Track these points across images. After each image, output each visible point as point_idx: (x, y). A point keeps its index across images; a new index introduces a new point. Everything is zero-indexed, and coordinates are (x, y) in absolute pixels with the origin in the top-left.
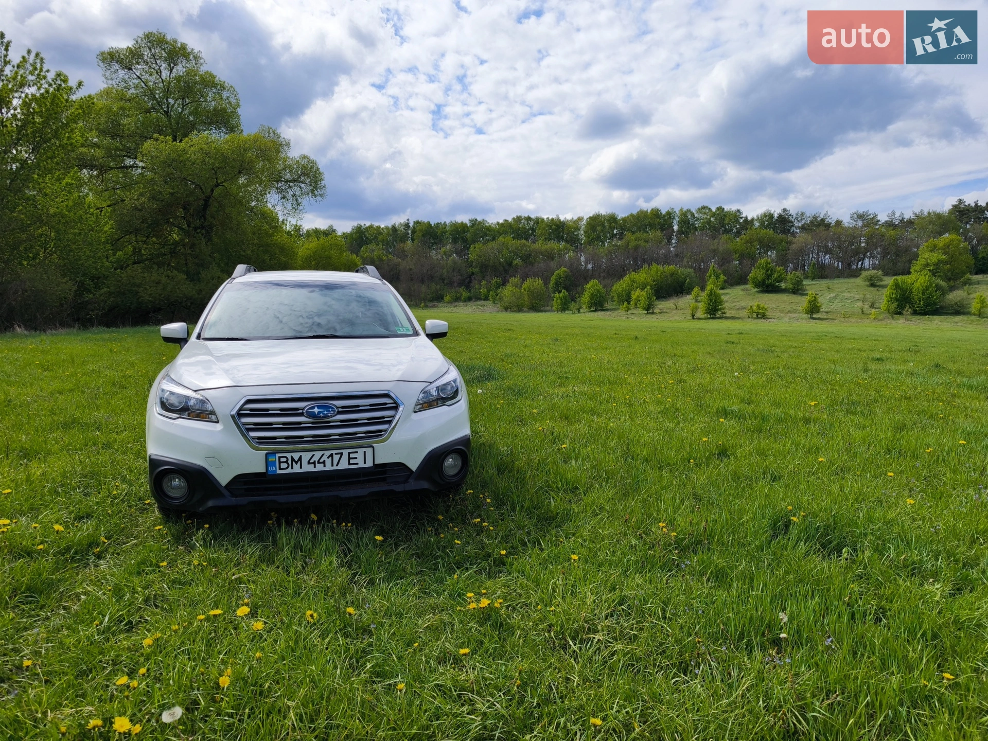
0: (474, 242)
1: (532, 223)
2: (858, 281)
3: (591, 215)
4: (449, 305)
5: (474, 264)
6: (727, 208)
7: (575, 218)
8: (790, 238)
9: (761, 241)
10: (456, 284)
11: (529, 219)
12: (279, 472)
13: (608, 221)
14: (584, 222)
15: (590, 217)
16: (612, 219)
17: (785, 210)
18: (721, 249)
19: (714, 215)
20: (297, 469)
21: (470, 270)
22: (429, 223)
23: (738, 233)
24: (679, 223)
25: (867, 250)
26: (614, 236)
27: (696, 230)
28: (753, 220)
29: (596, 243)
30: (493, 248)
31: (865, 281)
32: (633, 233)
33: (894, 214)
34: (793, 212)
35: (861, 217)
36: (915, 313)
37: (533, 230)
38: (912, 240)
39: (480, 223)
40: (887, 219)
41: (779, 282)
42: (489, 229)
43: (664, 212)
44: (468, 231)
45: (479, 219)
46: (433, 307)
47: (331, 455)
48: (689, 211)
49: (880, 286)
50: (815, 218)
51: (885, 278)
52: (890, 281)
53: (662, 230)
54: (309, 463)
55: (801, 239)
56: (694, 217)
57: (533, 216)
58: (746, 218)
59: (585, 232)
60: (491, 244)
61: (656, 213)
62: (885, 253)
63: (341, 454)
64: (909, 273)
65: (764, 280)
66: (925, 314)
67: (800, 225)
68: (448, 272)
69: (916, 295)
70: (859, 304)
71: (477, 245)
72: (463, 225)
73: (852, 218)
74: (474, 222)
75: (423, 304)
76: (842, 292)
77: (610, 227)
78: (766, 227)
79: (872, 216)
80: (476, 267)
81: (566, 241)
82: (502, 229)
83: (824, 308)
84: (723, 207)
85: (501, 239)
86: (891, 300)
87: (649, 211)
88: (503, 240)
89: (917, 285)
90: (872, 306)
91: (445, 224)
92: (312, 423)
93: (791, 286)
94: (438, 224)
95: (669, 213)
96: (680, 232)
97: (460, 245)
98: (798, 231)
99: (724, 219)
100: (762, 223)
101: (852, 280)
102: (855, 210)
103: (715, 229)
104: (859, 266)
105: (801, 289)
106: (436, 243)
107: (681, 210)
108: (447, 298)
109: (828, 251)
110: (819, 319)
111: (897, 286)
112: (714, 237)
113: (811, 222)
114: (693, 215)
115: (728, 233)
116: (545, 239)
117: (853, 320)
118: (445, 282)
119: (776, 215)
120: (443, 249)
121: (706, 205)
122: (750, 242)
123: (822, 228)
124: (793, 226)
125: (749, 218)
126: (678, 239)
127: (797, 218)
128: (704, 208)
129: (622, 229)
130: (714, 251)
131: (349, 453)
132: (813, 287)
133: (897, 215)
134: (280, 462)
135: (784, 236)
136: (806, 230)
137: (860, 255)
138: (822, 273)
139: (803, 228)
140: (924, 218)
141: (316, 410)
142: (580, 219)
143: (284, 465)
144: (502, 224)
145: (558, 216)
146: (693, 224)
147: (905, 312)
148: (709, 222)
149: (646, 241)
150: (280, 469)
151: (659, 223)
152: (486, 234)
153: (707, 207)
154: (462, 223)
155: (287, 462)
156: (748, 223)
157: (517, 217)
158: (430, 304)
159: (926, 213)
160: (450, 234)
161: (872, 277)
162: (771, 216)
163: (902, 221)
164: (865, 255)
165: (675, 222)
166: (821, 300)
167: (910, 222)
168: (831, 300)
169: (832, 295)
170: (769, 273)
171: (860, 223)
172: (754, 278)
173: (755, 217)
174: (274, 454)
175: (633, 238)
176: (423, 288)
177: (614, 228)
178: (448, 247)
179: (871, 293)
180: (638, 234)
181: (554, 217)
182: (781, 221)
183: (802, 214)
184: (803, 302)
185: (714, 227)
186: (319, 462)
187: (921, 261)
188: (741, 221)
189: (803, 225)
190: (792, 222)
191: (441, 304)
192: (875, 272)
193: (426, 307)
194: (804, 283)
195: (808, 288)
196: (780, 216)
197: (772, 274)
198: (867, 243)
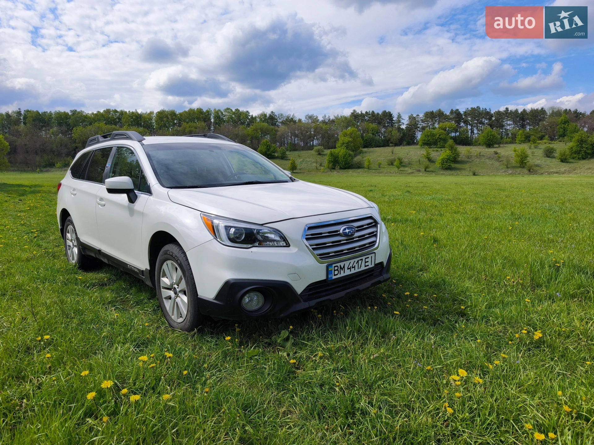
0: (75, 126)
1: (118, 114)
2: (313, 152)
3: (159, 111)
4: (60, 169)
5: (77, 141)
6: (241, 109)
7: (148, 112)
8: (277, 128)
9: (261, 130)
10: (64, 155)
11: (116, 111)
12: (334, 277)
13: (171, 115)
14: (155, 114)
15: (158, 112)
16: (173, 114)
17: (272, 112)
18: (240, 133)
19: (234, 113)
20: (342, 274)
21: (74, 145)
22: (38, 112)
23: (248, 125)
24: (215, 117)
25: (315, 135)
26: (175, 124)
27: (224, 122)
28: (256, 117)
29: (164, 128)
30: (90, 130)
31: (316, 152)
32: (187, 123)
33: (325, 116)
34: (277, 114)
35: (310, 117)
36: (341, 168)
37: (120, 119)
38: (334, 130)
39: (79, 113)
40: (322, 119)
41: (274, 152)
42: (86, 117)
43: (205, 111)
44: (70, 118)
45: (78, 110)
46: (47, 171)
47: (358, 262)
48: (219, 110)
49: (323, 155)
50: (288, 117)
51: (325, 150)
52: (328, 152)
53: (205, 122)
54: (348, 269)
55: (282, 129)
56: (223, 115)
57: (119, 110)
58: (252, 116)
59: (156, 122)
60: (89, 128)
61: (200, 111)
62: (323, 137)
63: (362, 260)
64: (335, 148)
65: (266, 152)
66: (345, 168)
67: (281, 121)
68: (57, 147)
69: (341, 159)
70: (315, 164)
71: (78, 128)
72: (66, 114)
73: (306, 118)
74: (74, 112)
75: (38, 170)
76: (306, 158)
77: (172, 119)
78: (263, 122)
79: (315, 117)
80: (79, 143)
81: (144, 127)
82: (97, 117)
83: (298, 168)
84: (239, 109)
85: (96, 124)
86: (329, 162)
87: (195, 110)
88: (98, 125)
89: (341, 154)
90: (321, 165)
91: (51, 114)
92: (346, 240)
93: (280, 155)
94: (45, 112)
95: (208, 112)
96: (215, 123)
97: (64, 128)
98: (280, 124)
99: (240, 116)
100: (261, 119)
101: (310, 152)
102: (307, 114)
103: (236, 122)
104: (311, 144)
105: (286, 157)
106: (44, 126)
107: (215, 110)
108: (58, 165)
109: (296, 136)
110: (297, 173)
111: (331, 154)
112: (235, 127)
113: (286, 120)
114: (222, 113)
115: (243, 124)
116: (129, 125)
117: (313, 173)
118: (55, 154)
119: (268, 115)
120: (51, 130)
121: (229, 107)
122: (256, 130)
123: (292, 123)
124: (277, 121)
125: (254, 116)
126: (215, 127)
127: (279, 117)
128: (228, 109)
129: (180, 120)
130: (236, 135)
131: (366, 258)
132: (291, 155)
133: (327, 117)
134: (335, 270)
135: (273, 127)
136: (284, 124)
137: (311, 138)
138: (294, 148)
139: (282, 123)
140: (339, 119)
141: (347, 231)
142: (152, 113)
143: (336, 272)
144: (96, 114)
145: (136, 110)
146: (222, 119)
147: (336, 168)
148: (232, 118)
149: (196, 128)
150: (335, 275)
151: (202, 117)
152: (84, 121)
153: (230, 109)
154: (65, 112)
155: (337, 270)
156: (253, 119)
157: (107, 110)
158: (45, 169)
159: (340, 116)
160: (55, 120)
161: (319, 150)
162: (265, 115)
163: (329, 120)
164: (314, 138)
165: (212, 117)
166: (296, 162)
167: (333, 121)
168: (301, 163)
169: (301, 160)
170: (268, 147)
171: (310, 121)
172: (261, 151)
173: (257, 116)
174: (331, 265)
175: (188, 126)
176: (38, 158)
177: (175, 119)
178: (55, 129)
179: (319, 158)
180: (190, 124)
181: (134, 111)
182: (271, 119)
183: (282, 115)
184: (288, 163)
185: (235, 120)
186: (353, 267)
187: (341, 141)
188: (250, 117)
189: (282, 121)
190: (277, 119)
191: (53, 169)
192: (320, 147)
193: (41, 171)
194: (287, 153)
195: (289, 156)
196: (270, 115)
197: (270, 148)
198: (315, 132)
